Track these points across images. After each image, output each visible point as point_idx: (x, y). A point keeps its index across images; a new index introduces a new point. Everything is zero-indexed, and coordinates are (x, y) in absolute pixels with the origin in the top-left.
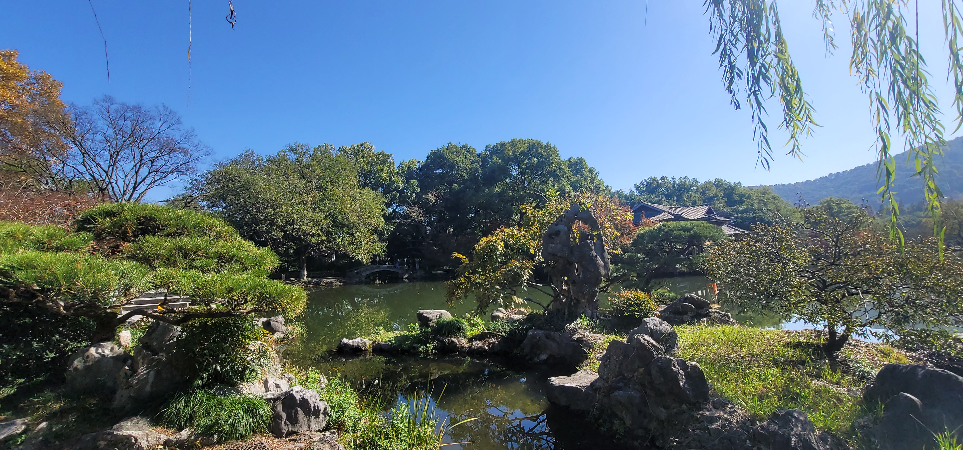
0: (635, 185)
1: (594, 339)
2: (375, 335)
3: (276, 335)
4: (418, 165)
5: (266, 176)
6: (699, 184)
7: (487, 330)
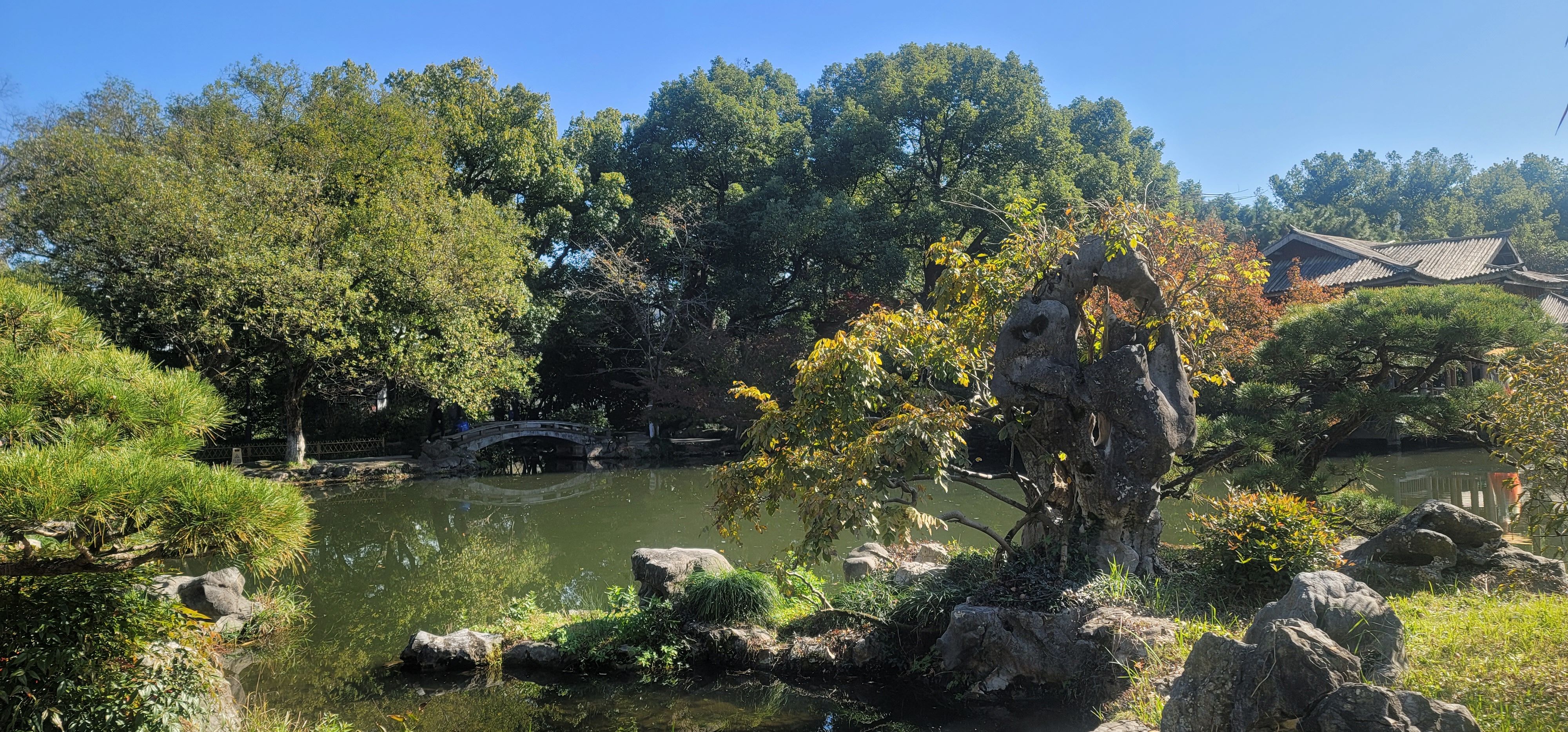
0: (1273, 179)
1: (1147, 634)
2: (509, 622)
3: (220, 624)
4: (624, 126)
5: (172, 161)
6: (1474, 173)
7: (833, 604)
